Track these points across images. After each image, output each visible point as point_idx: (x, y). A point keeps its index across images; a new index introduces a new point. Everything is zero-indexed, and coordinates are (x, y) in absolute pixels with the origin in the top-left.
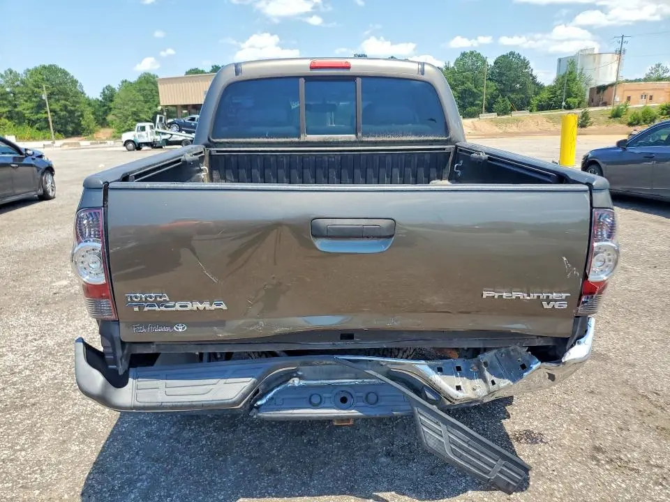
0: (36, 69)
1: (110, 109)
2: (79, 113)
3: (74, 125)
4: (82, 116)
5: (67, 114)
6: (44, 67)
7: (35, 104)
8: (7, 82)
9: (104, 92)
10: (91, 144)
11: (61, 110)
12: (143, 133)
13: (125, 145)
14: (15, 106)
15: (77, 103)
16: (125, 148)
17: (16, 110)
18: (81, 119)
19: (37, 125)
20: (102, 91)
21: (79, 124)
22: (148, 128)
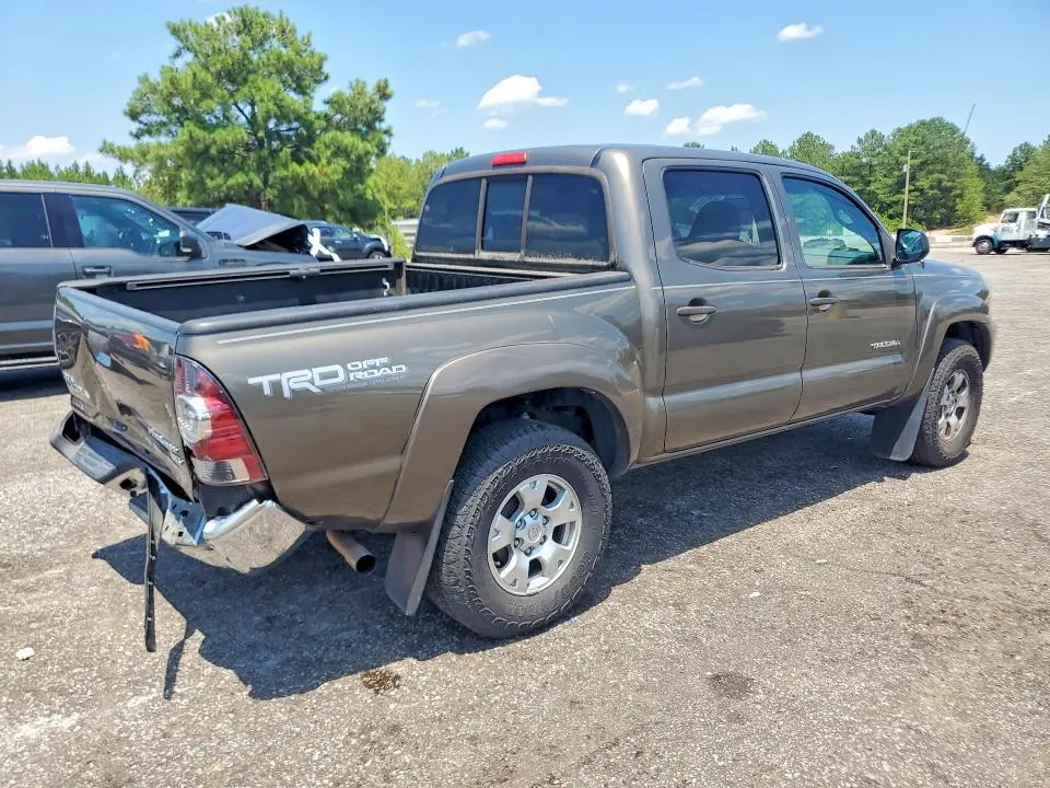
0: (910, 127)
1: (1017, 183)
2: (958, 192)
3: (943, 211)
4: (961, 196)
5: (939, 193)
6: (923, 123)
7: (896, 180)
8: (864, 150)
9: (1014, 155)
10: (953, 240)
11: (932, 188)
12: (1013, 225)
13: (975, 245)
14: (868, 183)
15: (959, 176)
16: (974, 250)
17: (868, 188)
18: (958, 200)
19: (891, 211)
20: (1011, 153)
21: (953, 209)
22: (1023, 217)
